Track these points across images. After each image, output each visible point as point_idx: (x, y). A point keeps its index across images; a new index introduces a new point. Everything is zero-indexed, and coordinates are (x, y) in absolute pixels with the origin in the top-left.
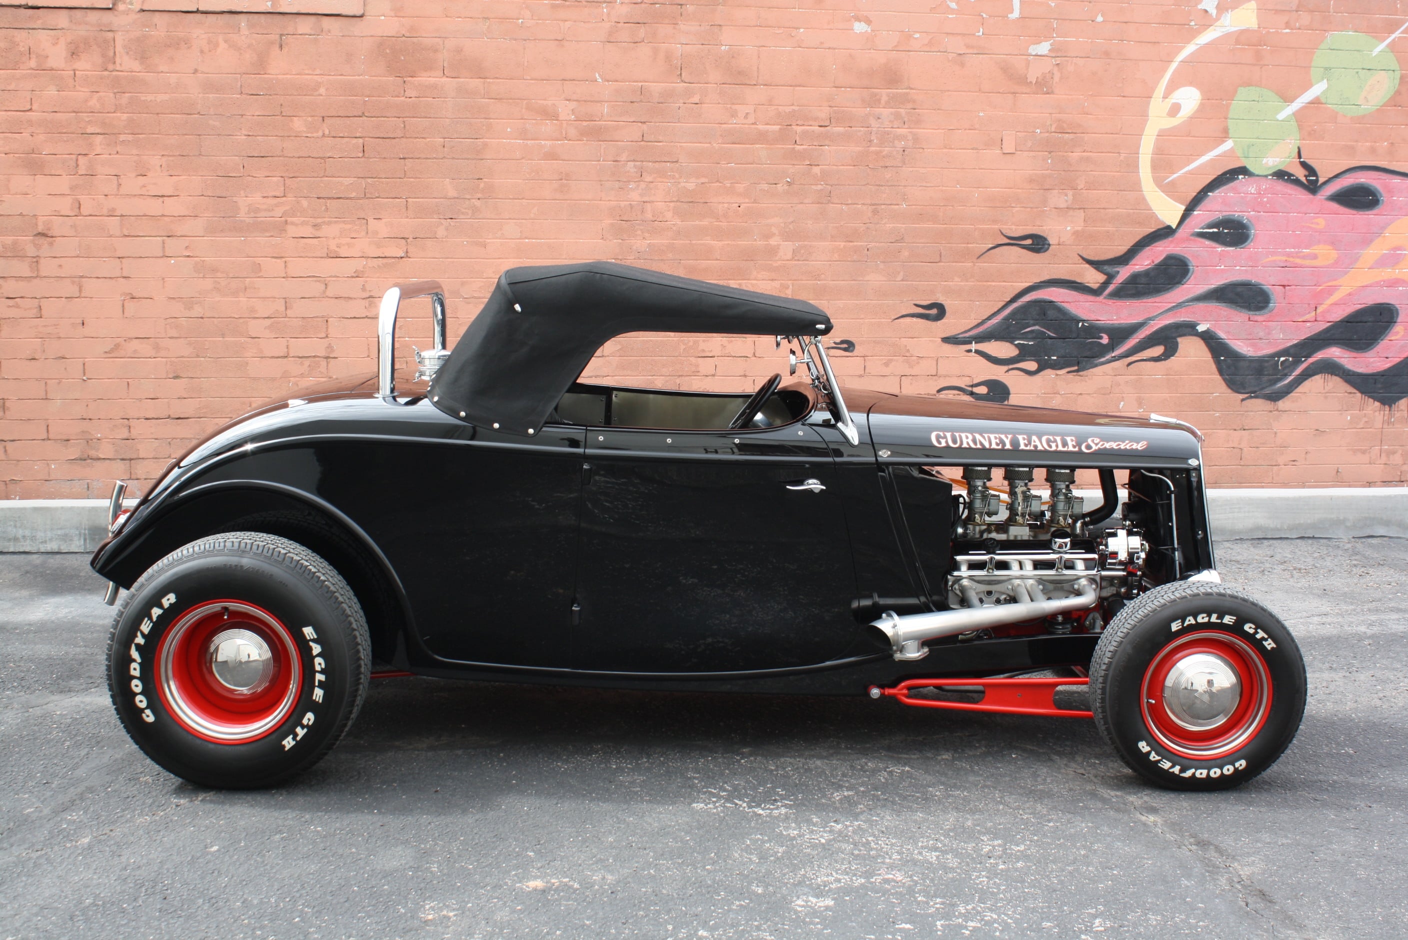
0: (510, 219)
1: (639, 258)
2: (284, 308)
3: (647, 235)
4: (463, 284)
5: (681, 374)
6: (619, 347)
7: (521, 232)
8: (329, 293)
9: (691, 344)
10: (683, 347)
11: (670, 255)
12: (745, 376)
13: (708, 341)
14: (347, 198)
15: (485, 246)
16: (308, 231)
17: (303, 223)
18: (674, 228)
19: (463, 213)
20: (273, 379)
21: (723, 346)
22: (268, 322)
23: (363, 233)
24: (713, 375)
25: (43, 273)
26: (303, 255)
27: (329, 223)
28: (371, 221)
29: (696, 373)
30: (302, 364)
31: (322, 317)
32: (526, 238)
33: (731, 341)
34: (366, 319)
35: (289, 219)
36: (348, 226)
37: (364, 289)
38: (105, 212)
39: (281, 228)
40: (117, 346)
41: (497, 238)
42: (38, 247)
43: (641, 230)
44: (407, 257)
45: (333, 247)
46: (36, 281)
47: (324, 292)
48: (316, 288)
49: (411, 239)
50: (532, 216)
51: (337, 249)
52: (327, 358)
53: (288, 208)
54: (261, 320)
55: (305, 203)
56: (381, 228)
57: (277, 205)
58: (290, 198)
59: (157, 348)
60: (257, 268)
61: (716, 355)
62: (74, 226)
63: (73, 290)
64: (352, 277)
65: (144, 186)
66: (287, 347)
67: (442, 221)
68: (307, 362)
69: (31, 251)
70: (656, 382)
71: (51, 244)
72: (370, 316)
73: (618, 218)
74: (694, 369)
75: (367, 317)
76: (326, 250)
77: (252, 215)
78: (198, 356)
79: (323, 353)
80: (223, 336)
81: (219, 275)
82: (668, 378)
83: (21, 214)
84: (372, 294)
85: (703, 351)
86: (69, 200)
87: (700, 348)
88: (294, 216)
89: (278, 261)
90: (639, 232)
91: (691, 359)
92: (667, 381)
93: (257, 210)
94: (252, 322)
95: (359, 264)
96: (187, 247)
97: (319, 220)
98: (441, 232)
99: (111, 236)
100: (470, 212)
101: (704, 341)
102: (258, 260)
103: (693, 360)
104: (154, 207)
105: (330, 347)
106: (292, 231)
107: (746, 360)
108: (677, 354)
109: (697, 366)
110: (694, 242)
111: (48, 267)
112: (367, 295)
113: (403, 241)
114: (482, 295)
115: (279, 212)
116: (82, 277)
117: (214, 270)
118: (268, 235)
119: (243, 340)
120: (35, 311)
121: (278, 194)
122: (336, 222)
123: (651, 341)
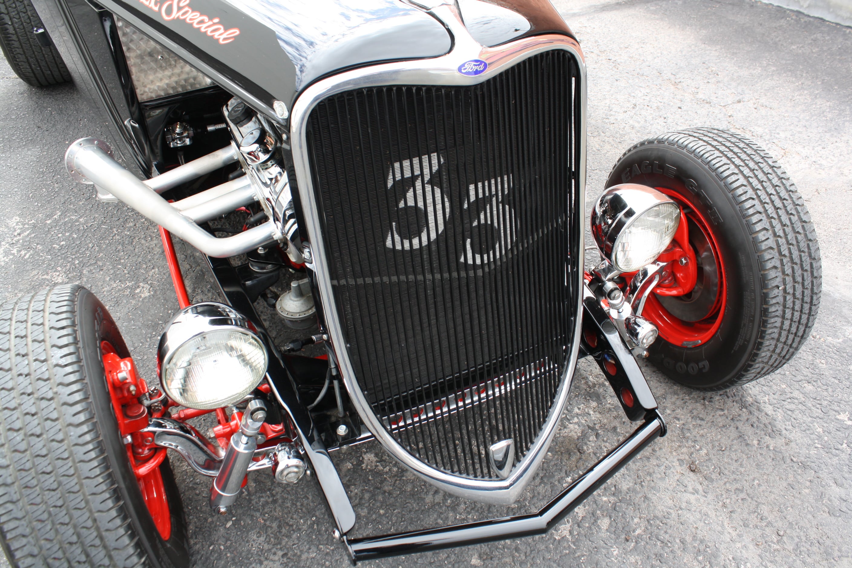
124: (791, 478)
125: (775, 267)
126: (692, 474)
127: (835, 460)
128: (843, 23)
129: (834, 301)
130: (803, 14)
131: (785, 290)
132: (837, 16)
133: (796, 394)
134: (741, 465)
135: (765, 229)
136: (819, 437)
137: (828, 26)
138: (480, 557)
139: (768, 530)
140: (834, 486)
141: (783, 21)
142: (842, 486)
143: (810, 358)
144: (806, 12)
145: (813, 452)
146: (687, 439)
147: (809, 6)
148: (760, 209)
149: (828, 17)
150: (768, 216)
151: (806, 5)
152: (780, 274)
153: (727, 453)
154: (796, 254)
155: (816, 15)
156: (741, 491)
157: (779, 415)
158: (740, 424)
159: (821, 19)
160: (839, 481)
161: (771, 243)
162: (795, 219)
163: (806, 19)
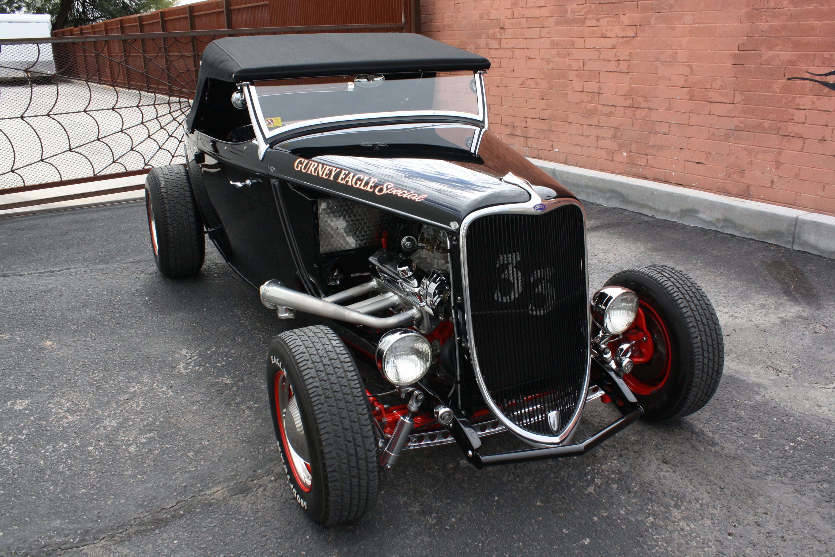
0: (688, 11)
1: (762, 36)
2: (582, 66)
3: (769, 19)
4: (661, 53)
5: (781, 120)
6: (744, 98)
7: (694, 20)
8: (601, 58)
9: (790, 99)
10: (784, 101)
11: (783, 33)
12: (827, 126)
13: (802, 97)
14: (611, 3)
15: (674, 29)
16: (593, 23)
17: (593, 18)
18: (788, 13)
19: (664, 9)
20: (577, 103)
21: (813, 102)
22: (576, 72)
23: (617, 23)
24: (804, 123)
25: (502, 47)
26: (591, 36)
27: (603, 18)
28: (621, 16)
29: (791, 120)
30: (588, 96)
31: (598, 71)
32: (696, 24)
33: (820, 99)
34: (616, 73)
35: (587, 16)
36: (611, 19)
37: (616, 56)
38: (521, 16)
39: (582, 21)
40: (524, 82)
41: (680, 24)
42: (501, 34)
43: (766, 15)
44: (636, 37)
45: (604, 32)
46: (500, 50)
47: (599, 57)
48: (594, 54)
49: (638, 26)
50: (700, 8)
51: (606, 33)
52: (599, 93)
53: (586, 10)
54: (573, 72)
55: (593, 7)
56: (625, 20)
57: (582, 9)
58: (588, 5)
59: (537, 84)
60: (573, 43)
61: (807, 108)
62: (511, 24)
63: (510, 54)
64: (611, 48)
65: (535, 2)
66: (583, 86)
67: (654, 14)
68: (590, 95)
69: (499, 37)
70: (764, 124)
71: (505, 32)
72: (618, 70)
73: (752, 8)
74: (790, 117)
75: (616, 72)
76: (601, 33)
77: (573, 15)
78: (550, 89)
79: (596, 91)
80: (560, 79)
81: (559, 47)
82: (772, 122)
83: (496, 19)
84: (619, 58)
85: (798, 104)
86: (510, 11)
87: (796, 102)
88: (589, 14)
89: (582, 39)
90: (764, 17)
91: (789, 110)
92: (771, 124)
93: (575, 12)
94: (571, 72)
95: (614, 41)
96: (548, 33)
97: (599, 16)
98: (653, 21)
99: (523, 28)
100: (668, 8)
101: (799, 97)
102: (574, 39)
103: (790, 110)
104: (537, 12)
105: (600, 88)
106: (588, 23)
107: (829, 114)
108: (780, 106)
109: (793, 115)
110: (801, 23)
111: (504, 44)
112: (617, 59)
113: (635, 27)
114: (670, 60)
115: (583, 12)
116: (514, 48)
117: (558, 45)
118: (578, 25)
119: (566, 81)
120: (499, 64)
121: (583, 2)
122: (606, 17)
123: (764, 95)
124: (726, 464)
125: (694, 326)
126: (665, 465)
127: (753, 455)
128: (747, 237)
129: (748, 384)
130: (719, 232)
131: (701, 339)
132: (742, 232)
133: (726, 427)
134: (695, 459)
135: (685, 306)
136: (742, 445)
137: (737, 239)
138: (541, 502)
139: (714, 487)
140: (753, 467)
141: (705, 237)
142: (757, 466)
143: (734, 410)
144: (721, 231)
145: (738, 452)
146: (660, 449)
147: (722, 227)
148: (682, 297)
149: (737, 234)
150: (686, 300)
151: (720, 226)
152: (697, 330)
153: (685, 454)
154: (705, 320)
155: (728, 233)
156: (697, 470)
157: (716, 436)
158: (692, 442)
159: (732, 235)
160: (756, 464)
161: (690, 313)
162: (702, 302)
163: (722, 235)
